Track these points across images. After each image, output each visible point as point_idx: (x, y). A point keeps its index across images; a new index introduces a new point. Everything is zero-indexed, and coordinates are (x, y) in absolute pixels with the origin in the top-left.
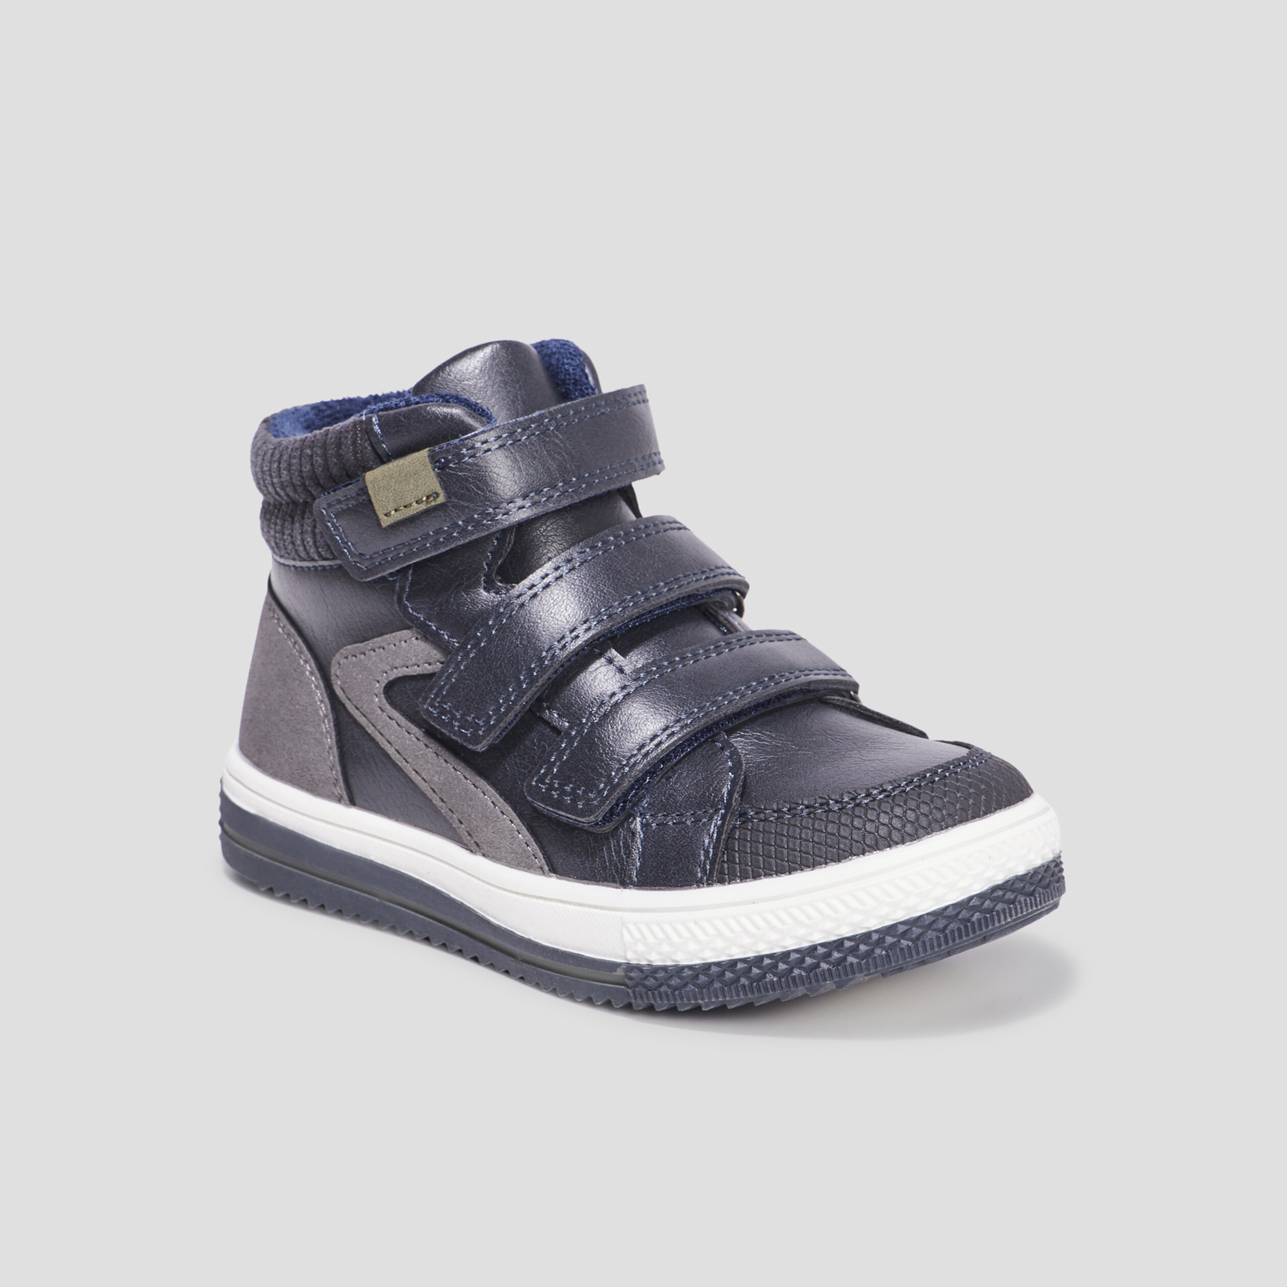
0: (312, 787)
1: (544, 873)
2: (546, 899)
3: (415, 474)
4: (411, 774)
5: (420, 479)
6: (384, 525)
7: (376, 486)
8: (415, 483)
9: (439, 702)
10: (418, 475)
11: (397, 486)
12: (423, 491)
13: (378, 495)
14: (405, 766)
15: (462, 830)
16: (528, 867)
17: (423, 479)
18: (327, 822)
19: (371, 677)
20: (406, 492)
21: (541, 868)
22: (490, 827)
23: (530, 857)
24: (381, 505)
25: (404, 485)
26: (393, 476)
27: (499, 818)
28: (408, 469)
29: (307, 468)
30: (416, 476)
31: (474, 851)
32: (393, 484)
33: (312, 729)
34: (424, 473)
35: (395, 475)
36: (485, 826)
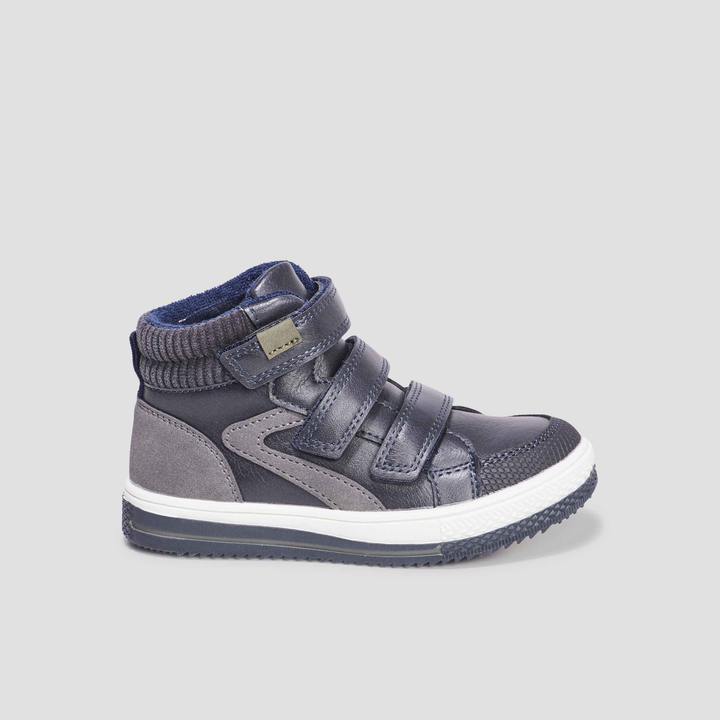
0: (218, 497)
1: (383, 510)
2: (387, 522)
3: (286, 331)
4: (288, 478)
5: (289, 333)
6: (270, 359)
7: (264, 340)
8: (287, 335)
9: (309, 440)
10: (288, 331)
11: (277, 338)
12: (290, 338)
13: (266, 344)
14: (284, 475)
15: (325, 500)
16: (372, 509)
17: (291, 333)
18: (229, 512)
19: (254, 436)
20: (282, 341)
21: (380, 508)
22: (345, 495)
23: (372, 504)
24: (268, 349)
25: (280, 337)
26: (274, 334)
27: (351, 489)
28: (282, 329)
29: (212, 339)
30: (287, 332)
31: (333, 508)
32: (274, 338)
33: (213, 469)
34: (291, 330)
35: (275, 333)
36: (343, 494)
